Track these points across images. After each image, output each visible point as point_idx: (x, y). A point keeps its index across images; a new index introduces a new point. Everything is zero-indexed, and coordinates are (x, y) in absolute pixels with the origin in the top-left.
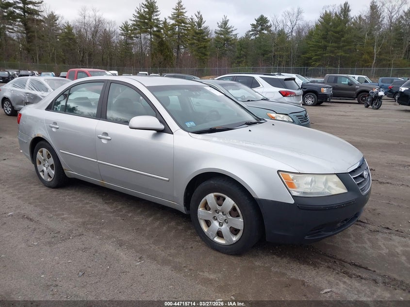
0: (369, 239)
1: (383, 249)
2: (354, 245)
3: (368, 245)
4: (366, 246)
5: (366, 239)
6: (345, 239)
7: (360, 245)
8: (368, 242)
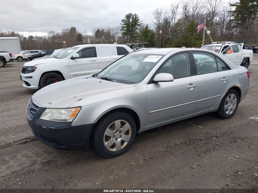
0: (32, 157)
1: (20, 157)
2: (36, 149)
3: (30, 154)
4: (30, 152)
5: (34, 156)
6: (43, 149)
7: (33, 151)
8: (31, 155)
